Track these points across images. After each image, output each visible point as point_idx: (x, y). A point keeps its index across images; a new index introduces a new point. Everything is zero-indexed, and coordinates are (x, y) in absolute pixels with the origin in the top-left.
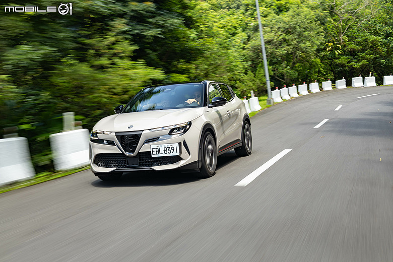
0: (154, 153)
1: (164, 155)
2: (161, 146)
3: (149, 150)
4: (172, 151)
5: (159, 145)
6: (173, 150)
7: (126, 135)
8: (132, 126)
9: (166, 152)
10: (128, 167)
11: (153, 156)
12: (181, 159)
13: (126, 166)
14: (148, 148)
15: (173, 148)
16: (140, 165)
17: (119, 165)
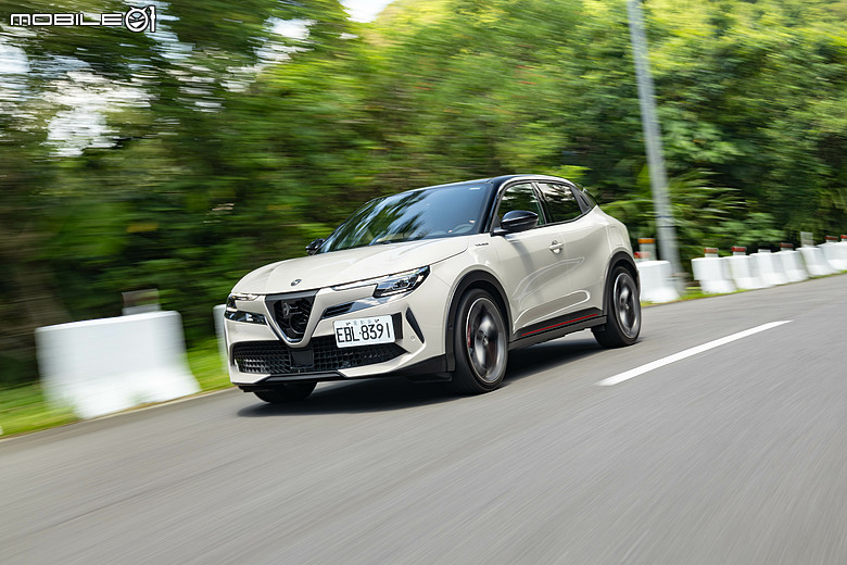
0: (343, 338)
1: (362, 343)
2: (355, 323)
3: (332, 333)
4: (379, 333)
5: (352, 321)
6: (382, 330)
7: (285, 301)
8: (299, 281)
9: (365, 335)
10: (292, 371)
11: (340, 345)
12: (403, 351)
13: (288, 368)
14: (329, 328)
15: (380, 328)
16: (316, 367)
17: (276, 368)
